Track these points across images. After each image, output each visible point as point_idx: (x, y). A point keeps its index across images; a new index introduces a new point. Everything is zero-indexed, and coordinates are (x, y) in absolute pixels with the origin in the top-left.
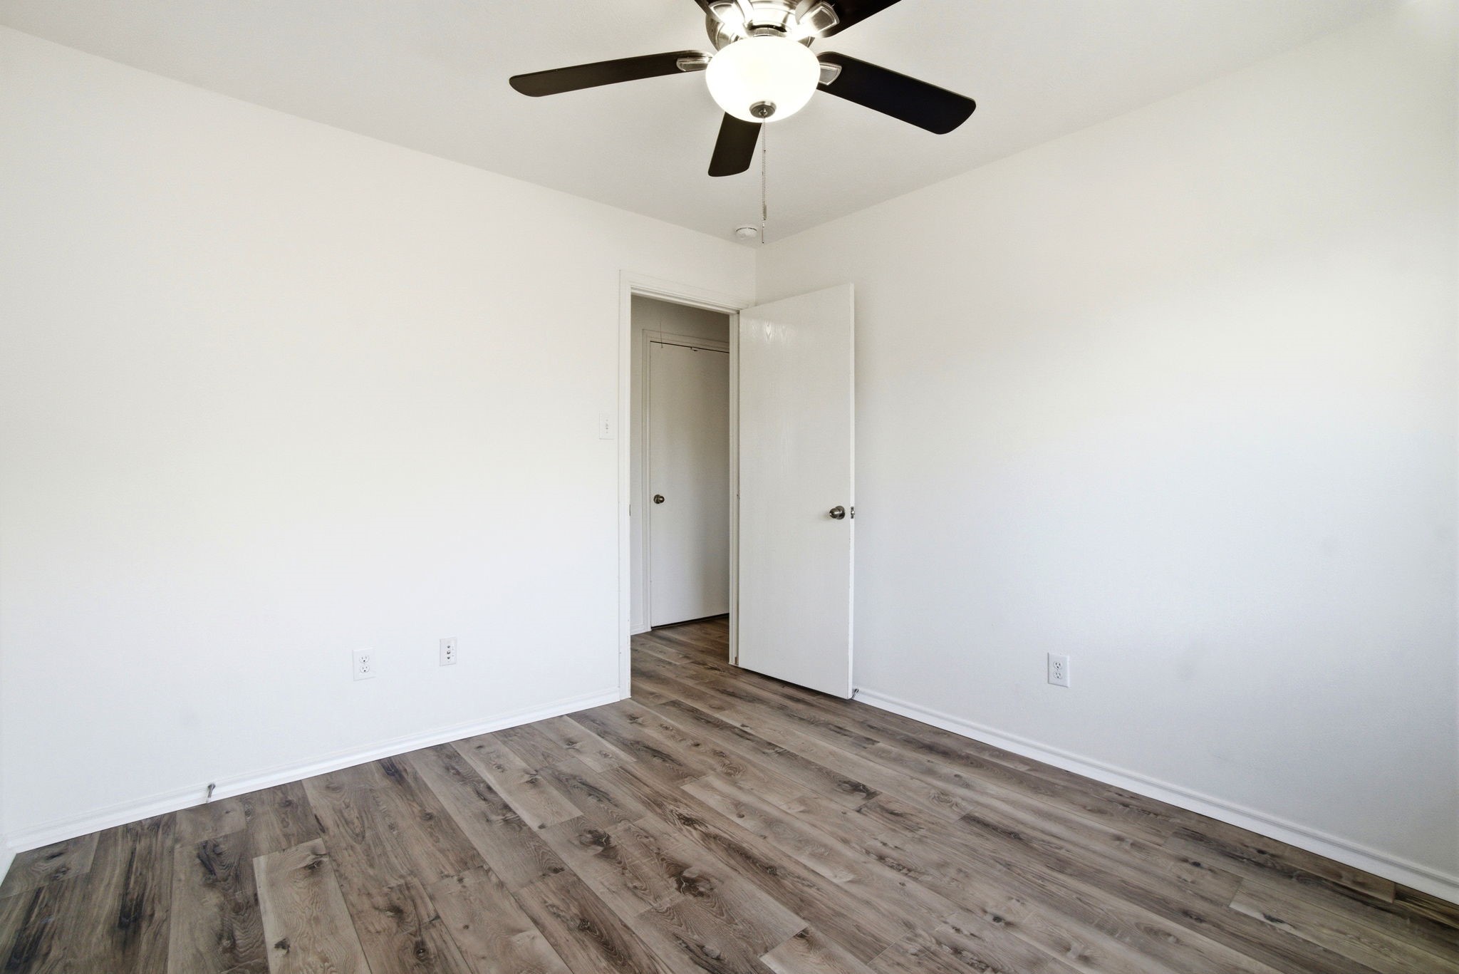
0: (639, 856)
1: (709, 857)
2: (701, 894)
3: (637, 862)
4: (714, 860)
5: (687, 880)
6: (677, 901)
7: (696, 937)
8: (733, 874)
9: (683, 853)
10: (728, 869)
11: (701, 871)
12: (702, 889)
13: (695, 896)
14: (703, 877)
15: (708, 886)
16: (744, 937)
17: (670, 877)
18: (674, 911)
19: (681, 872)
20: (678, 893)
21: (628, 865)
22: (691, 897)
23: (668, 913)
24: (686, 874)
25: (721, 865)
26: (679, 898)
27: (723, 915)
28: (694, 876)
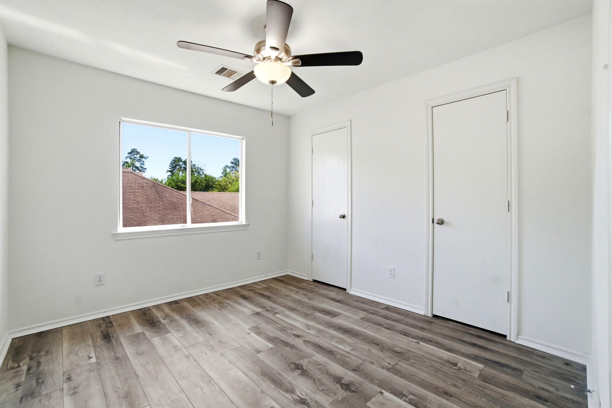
0: (323, 379)
1: (290, 379)
2: (293, 363)
3: (323, 376)
4: (288, 378)
5: (299, 369)
6: (302, 361)
7: (294, 351)
8: (280, 372)
9: (303, 381)
10: (282, 373)
11: (294, 373)
12: (293, 365)
13: (295, 363)
14: (293, 370)
15: (291, 367)
16: (278, 351)
17: (306, 370)
18: (303, 358)
19: (302, 372)
20: (302, 364)
21: (326, 374)
22: (297, 362)
23: (304, 357)
24: (300, 371)
25: (285, 375)
26: (301, 362)
27: (285, 357)
28: (297, 370)
